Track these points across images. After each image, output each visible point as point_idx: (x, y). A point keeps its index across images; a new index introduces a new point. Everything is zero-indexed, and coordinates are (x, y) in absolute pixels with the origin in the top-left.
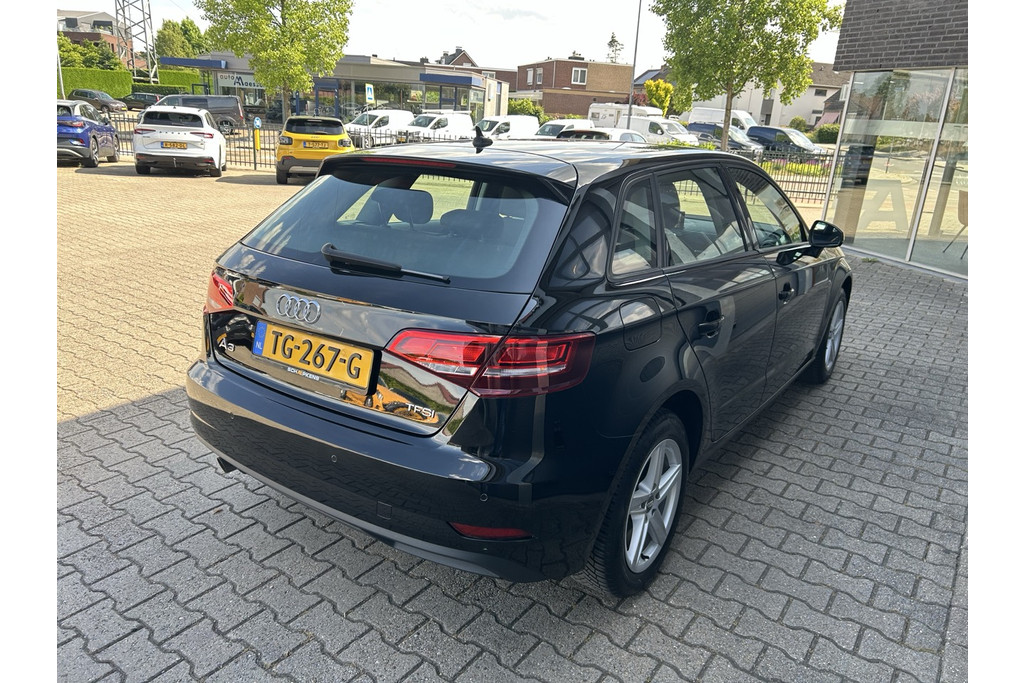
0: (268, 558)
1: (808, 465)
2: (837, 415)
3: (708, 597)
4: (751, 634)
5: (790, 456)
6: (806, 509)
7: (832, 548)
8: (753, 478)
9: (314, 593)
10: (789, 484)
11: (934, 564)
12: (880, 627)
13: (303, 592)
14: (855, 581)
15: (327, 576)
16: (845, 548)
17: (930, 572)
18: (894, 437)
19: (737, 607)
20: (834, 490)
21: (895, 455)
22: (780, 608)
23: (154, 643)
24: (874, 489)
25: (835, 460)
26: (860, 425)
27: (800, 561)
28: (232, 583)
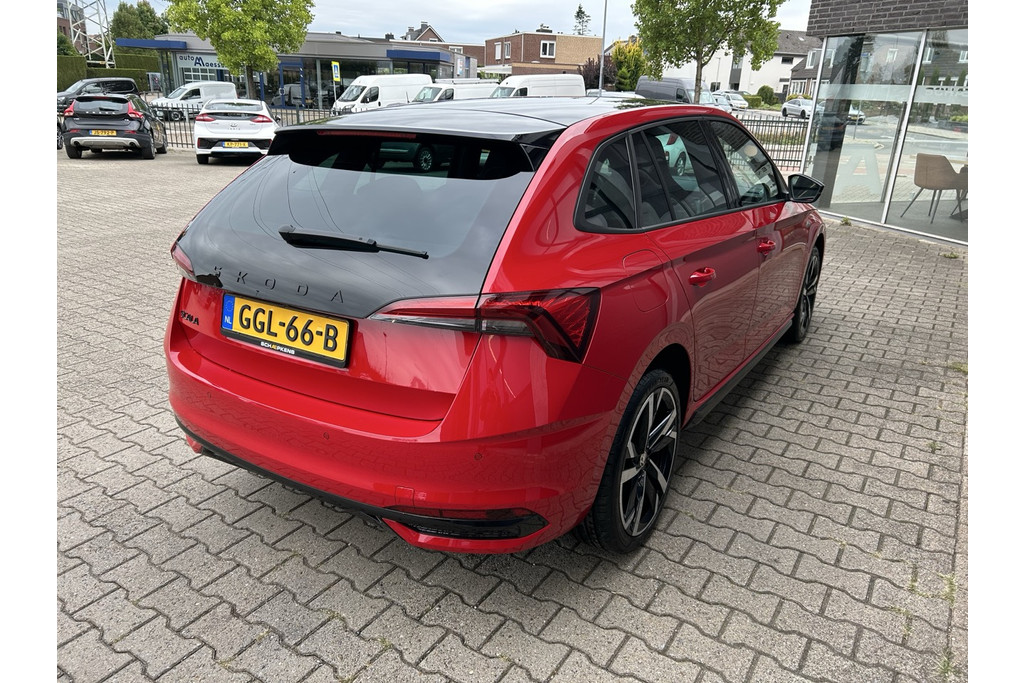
0: (280, 540)
1: (805, 425)
2: (829, 375)
3: (722, 556)
4: (767, 589)
5: (787, 416)
6: (807, 467)
7: (836, 503)
8: (753, 439)
9: (331, 573)
10: (789, 444)
11: (935, 514)
12: (889, 576)
13: (319, 572)
14: (862, 533)
15: (341, 555)
16: (849, 502)
17: (933, 522)
18: (886, 394)
19: (750, 565)
20: (832, 447)
21: (887, 412)
22: (792, 563)
23: (173, 630)
24: (872, 445)
25: (831, 418)
26: (852, 384)
27: (806, 518)
28: (246, 567)
